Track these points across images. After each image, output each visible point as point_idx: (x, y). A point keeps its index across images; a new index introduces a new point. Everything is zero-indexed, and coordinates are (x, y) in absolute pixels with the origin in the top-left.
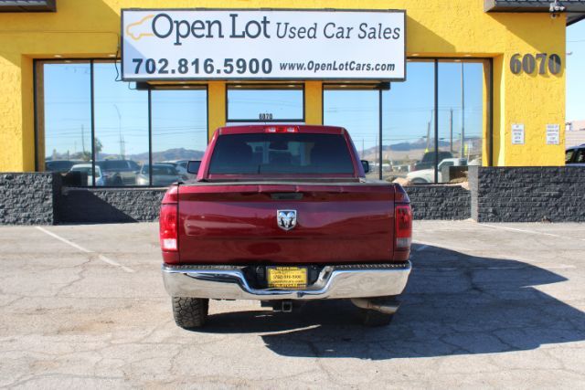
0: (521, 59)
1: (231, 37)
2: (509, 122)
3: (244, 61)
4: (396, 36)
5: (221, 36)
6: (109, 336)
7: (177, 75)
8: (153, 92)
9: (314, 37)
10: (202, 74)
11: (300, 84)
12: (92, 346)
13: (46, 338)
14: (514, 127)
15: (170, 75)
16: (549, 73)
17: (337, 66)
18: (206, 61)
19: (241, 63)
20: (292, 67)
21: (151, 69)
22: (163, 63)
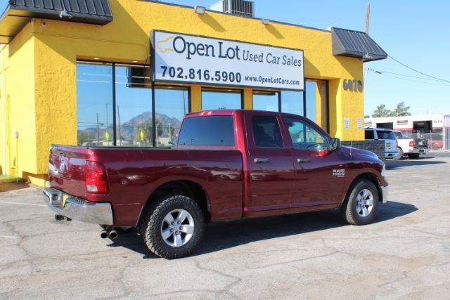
0: (347, 82)
1: (219, 57)
2: (343, 117)
3: (226, 73)
4: (300, 65)
5: (213, 56)
7: (189, 80)
9: (262, 61)
10: (203, 80)
14: (345, 119)
15: (184, 79)
16: (358, 90)
17: (273, 80)
18: (205, 72)
19: (225, 75)
20: (251, 79)
21: (172, 74)
22: (180, 70)
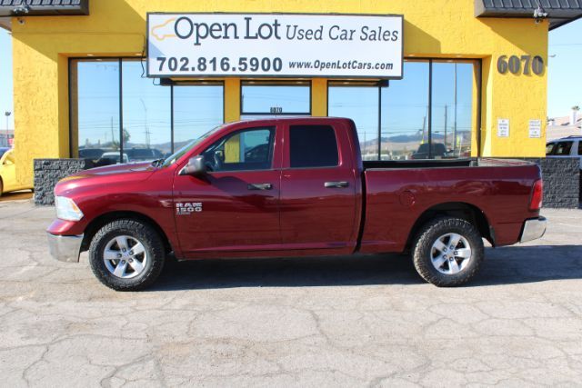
0: (507, 60)
1: (245, 38)
2: (496, 116)
3: (256, 60)
4: (394, 38)
5: (236, 37)
6: (134, 303)
7: (197, 72)
8: (175, 87)
9: (320, 38)
10: (219, 71)
11: (307, 81)
12: (119, 311)
13: (79, 304)
14: (500, 121)
15: (190, 72)
16: (532, 73)
17: (341, 65)
18: (223, 60)
19: (254, 62)
20: (300, 65)
21: (173, 66)
22: (185, 61)
